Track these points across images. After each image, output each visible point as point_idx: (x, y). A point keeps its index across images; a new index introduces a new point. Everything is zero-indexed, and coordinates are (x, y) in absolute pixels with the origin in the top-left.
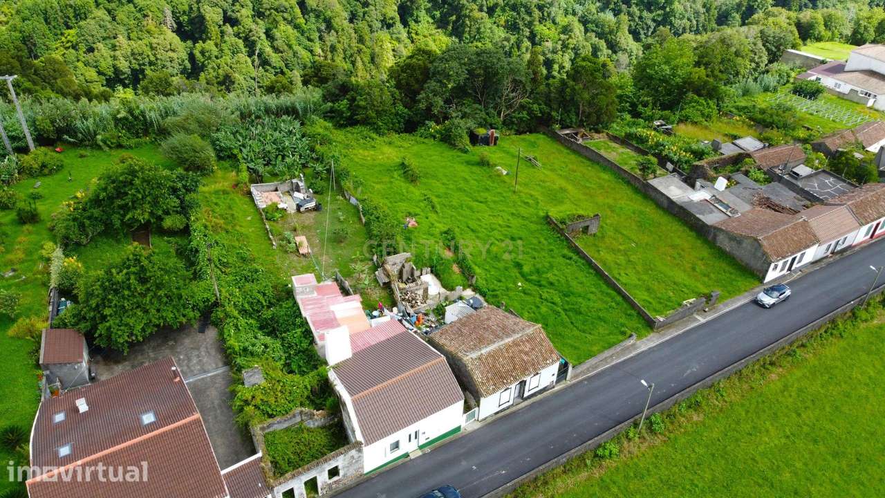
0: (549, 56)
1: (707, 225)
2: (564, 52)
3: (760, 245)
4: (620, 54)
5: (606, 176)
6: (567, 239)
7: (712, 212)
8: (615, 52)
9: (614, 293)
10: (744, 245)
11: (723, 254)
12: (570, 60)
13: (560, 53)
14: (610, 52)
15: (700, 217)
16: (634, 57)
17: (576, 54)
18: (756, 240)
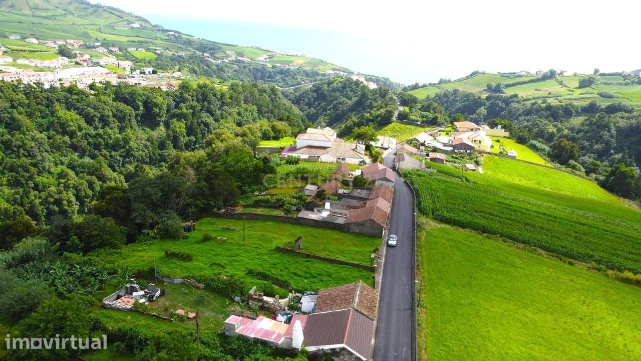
0: (56, 196)
1: (342, 224)
2: (67, 191)
3: (375, 221)
4: (108, 182)
5: (270, 223)
6: (299, 253)
7: (337, 219)
8: (104, 182)
9: (346, 266)
10: (366, 225)
11: (358, 234)
12: (74, 195)
13: (65, 192)
14: (101, 183)
15: (335, 222)
16: (118, 182)
17: (76, 190)
18: (372, 220)
